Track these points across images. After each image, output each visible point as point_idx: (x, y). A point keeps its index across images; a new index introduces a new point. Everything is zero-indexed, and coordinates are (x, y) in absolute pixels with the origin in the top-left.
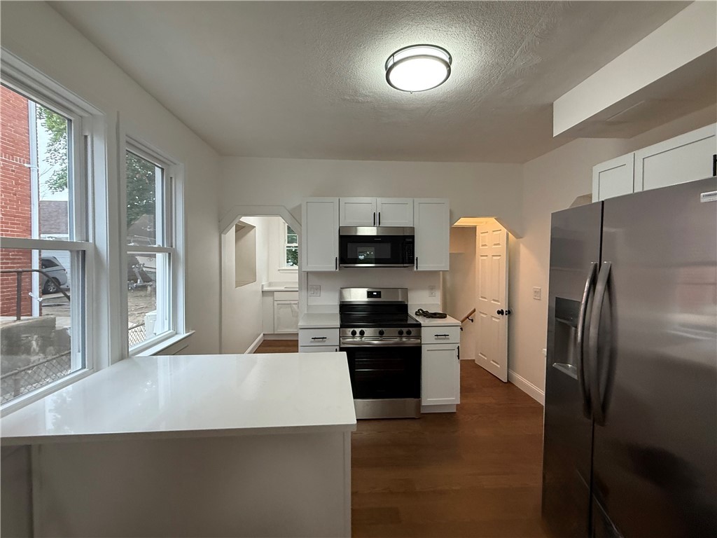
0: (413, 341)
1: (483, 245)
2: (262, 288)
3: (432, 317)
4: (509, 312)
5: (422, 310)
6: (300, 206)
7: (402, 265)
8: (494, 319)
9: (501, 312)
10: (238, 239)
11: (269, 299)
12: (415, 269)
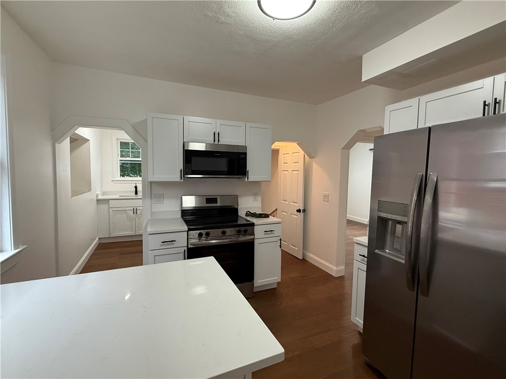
0: (248, 238)
1: (284, 163)
2: (97, 196)
3: (260, 217)
4: (304, 211)
5: (249, 211)
6: (146, 121)
7: (237, 176)
8: (293, 216)
9: (299, 211)
10: (72, 150)
11: (104, 207)
12: (246, 180)
